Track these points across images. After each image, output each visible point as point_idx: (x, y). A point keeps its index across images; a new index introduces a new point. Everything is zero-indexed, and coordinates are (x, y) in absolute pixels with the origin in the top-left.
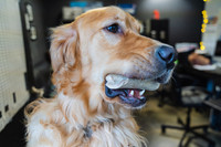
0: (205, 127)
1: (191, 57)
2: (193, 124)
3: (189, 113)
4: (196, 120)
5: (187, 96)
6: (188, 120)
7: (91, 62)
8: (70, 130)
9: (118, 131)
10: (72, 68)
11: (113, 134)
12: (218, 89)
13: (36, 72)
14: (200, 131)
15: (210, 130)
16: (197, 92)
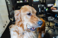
0: (53, 26)
1: (51, 8)
2: (50, 25)
3: (49, 23)
4: (51, 24)
5: (49, 19)
6: (49, 24)
7: (24, 21)
8: (19, 33)
9: (30, 33)
10: (20, 21)
11: (29, 34)
12: (57, 17)
13: (11, 13)
14: (52, 27)
15: (54, 27)
16: (52, 17)
